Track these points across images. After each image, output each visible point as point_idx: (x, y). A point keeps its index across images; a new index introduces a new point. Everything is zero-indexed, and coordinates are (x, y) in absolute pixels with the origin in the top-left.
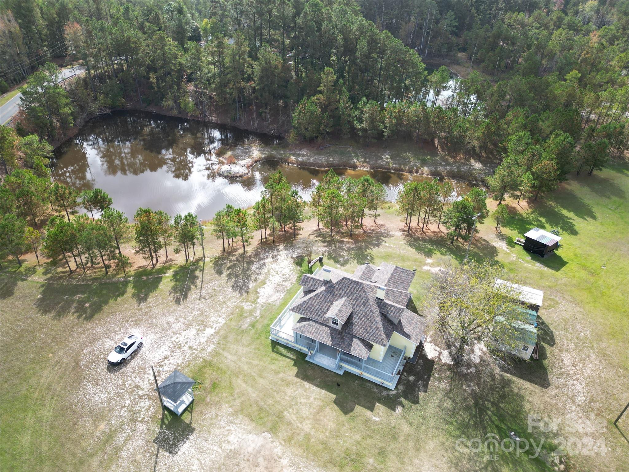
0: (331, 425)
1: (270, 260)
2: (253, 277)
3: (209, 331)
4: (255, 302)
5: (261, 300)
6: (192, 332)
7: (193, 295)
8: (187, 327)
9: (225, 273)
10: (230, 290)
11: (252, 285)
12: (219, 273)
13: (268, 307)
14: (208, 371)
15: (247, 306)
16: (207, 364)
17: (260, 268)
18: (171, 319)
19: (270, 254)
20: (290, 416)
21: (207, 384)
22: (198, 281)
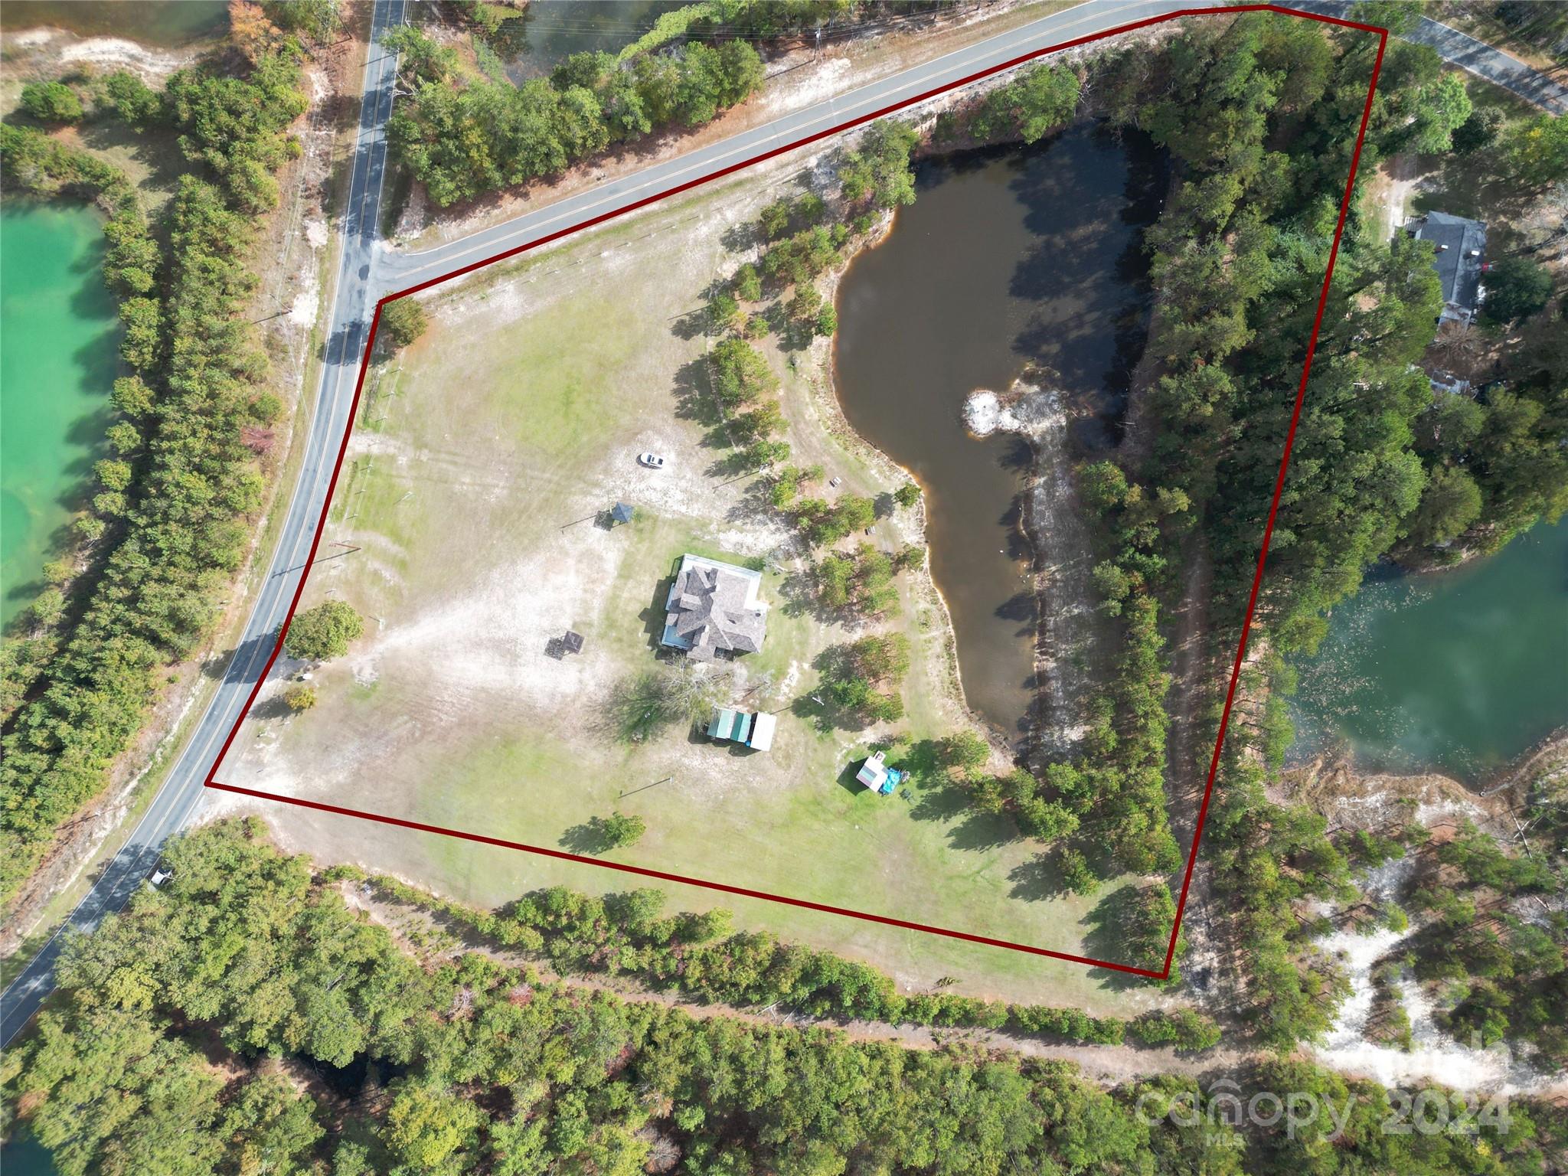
0: (629, 609)
1: (772, 527)
2: (748, 521)
3: (683, 509)
4: (719, 531)
5: (721, 536)
6: (680, 496)
7: (717, 481)
8: (684, 491)
9: (748, 496)
10: (729, 506)
11: (738, 523)
12: (747, 491)
13: (716, 543)
14: (650, 522)
15: (713, 527)
16: (655, 520)
17: (760, 522)
18: (689, 476)
19: (781, 526)
20: (631, 583)
21: (641, 526)
22: (733, 477)
